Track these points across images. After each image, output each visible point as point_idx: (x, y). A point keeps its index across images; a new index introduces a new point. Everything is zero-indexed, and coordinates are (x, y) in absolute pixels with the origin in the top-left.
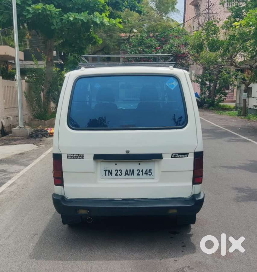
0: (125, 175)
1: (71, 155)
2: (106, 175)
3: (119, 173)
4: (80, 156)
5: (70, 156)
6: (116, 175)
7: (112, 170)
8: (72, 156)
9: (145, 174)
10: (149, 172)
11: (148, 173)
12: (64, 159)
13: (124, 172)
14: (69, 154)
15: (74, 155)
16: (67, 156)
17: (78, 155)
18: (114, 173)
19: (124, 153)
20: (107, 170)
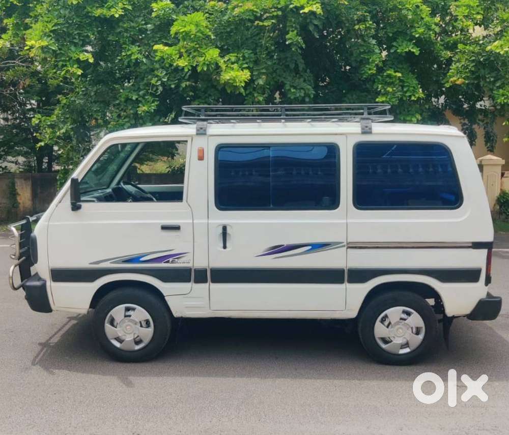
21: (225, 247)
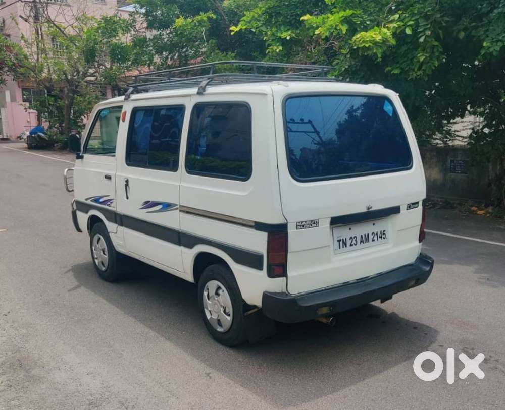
0: (360, 243)
1: (302, 222)
2: (340, 248)
3: (354, 242)
4: (314, 223)
5: (301, 225)
6: (351, 245)
7: (346, 239)
8: (303, 224)
9: (380, 237)
10: (384, 234)
11: (382, 235)
12: (291, 230)
13: (359, 240)
14: (299, 223)
15: (306, 222)
16: (297, 226)
17: (312, 221)
18: (348, 243)
19: (364, 210)
20: (341, 240)
21: (127, 198)
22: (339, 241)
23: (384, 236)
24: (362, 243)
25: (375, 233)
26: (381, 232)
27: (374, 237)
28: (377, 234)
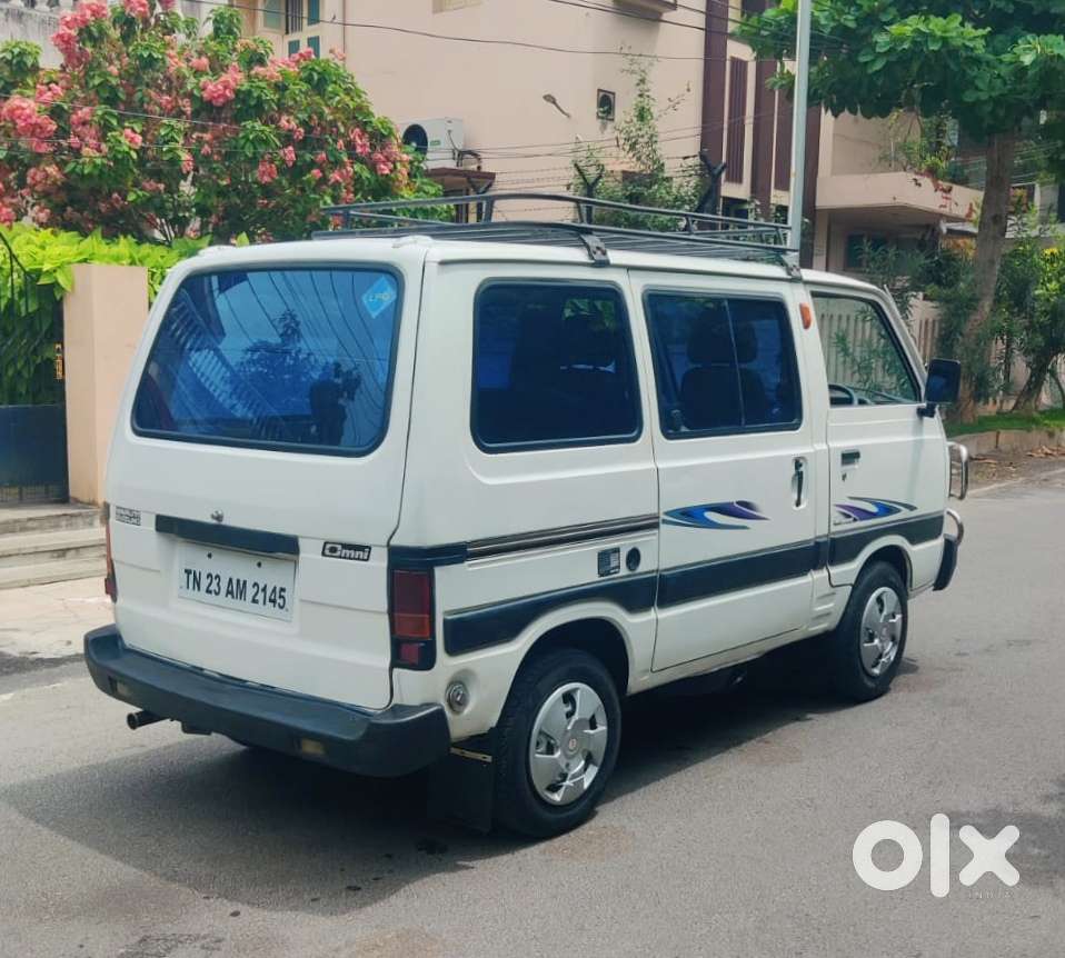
0: (226, 595)
2: (188, 586)
3: (215, 586)
4: (134, 516)
6: (208, 590)
7: (200, 573)
8: (121, 512)
9: (271, 600)
10: (281, 596)
11: (277, 597)
13: (224, 586)
16: (116, 513)
17: (129, 511)
18: (204, 583)
20: (191, 571)
22: (188, 572)
23: (280, 601)
24: (230, 596)
25: (261, 586)
26: (275, 588)
27: (256, 594)
28: (264, 590)
